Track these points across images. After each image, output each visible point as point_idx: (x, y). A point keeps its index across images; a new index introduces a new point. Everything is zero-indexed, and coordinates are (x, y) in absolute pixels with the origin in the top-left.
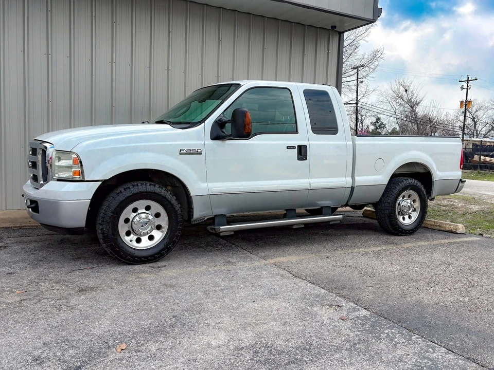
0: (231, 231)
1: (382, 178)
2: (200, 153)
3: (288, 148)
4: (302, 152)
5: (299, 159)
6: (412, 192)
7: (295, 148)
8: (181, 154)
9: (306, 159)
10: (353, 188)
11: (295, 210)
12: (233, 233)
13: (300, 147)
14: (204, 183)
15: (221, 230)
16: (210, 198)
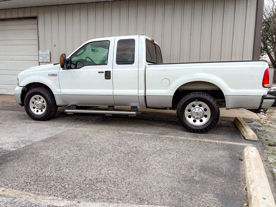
0: (72, 113)
1: (169, 92)
2: (56, 76)
3: (99, 72)
4: (108, 75)
5: (106, 79)
6: (200, 103)
7: (103, 73)
8: (49, 76)
9: (110, 79)
10: (145, 96)
11: (113, 106)
12: (73, 114)
13: (106, 72)
14: (58, 89)
15: (66, 111)
16: (62, 96)
